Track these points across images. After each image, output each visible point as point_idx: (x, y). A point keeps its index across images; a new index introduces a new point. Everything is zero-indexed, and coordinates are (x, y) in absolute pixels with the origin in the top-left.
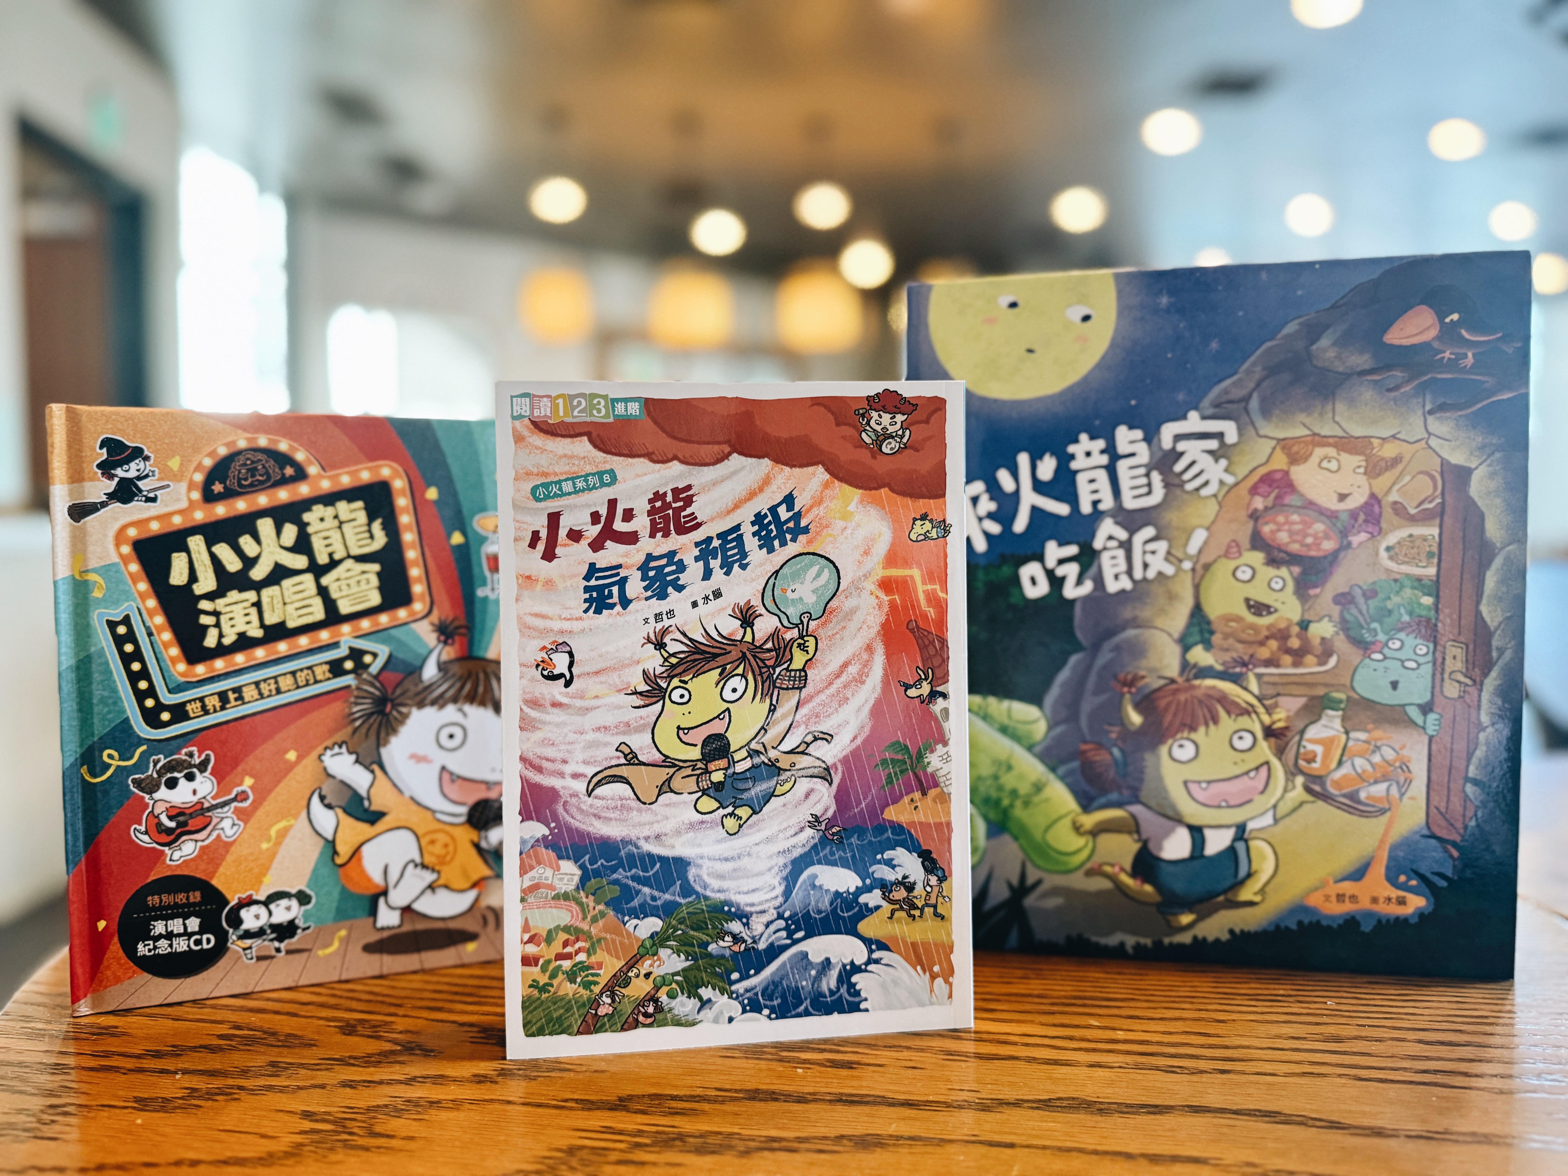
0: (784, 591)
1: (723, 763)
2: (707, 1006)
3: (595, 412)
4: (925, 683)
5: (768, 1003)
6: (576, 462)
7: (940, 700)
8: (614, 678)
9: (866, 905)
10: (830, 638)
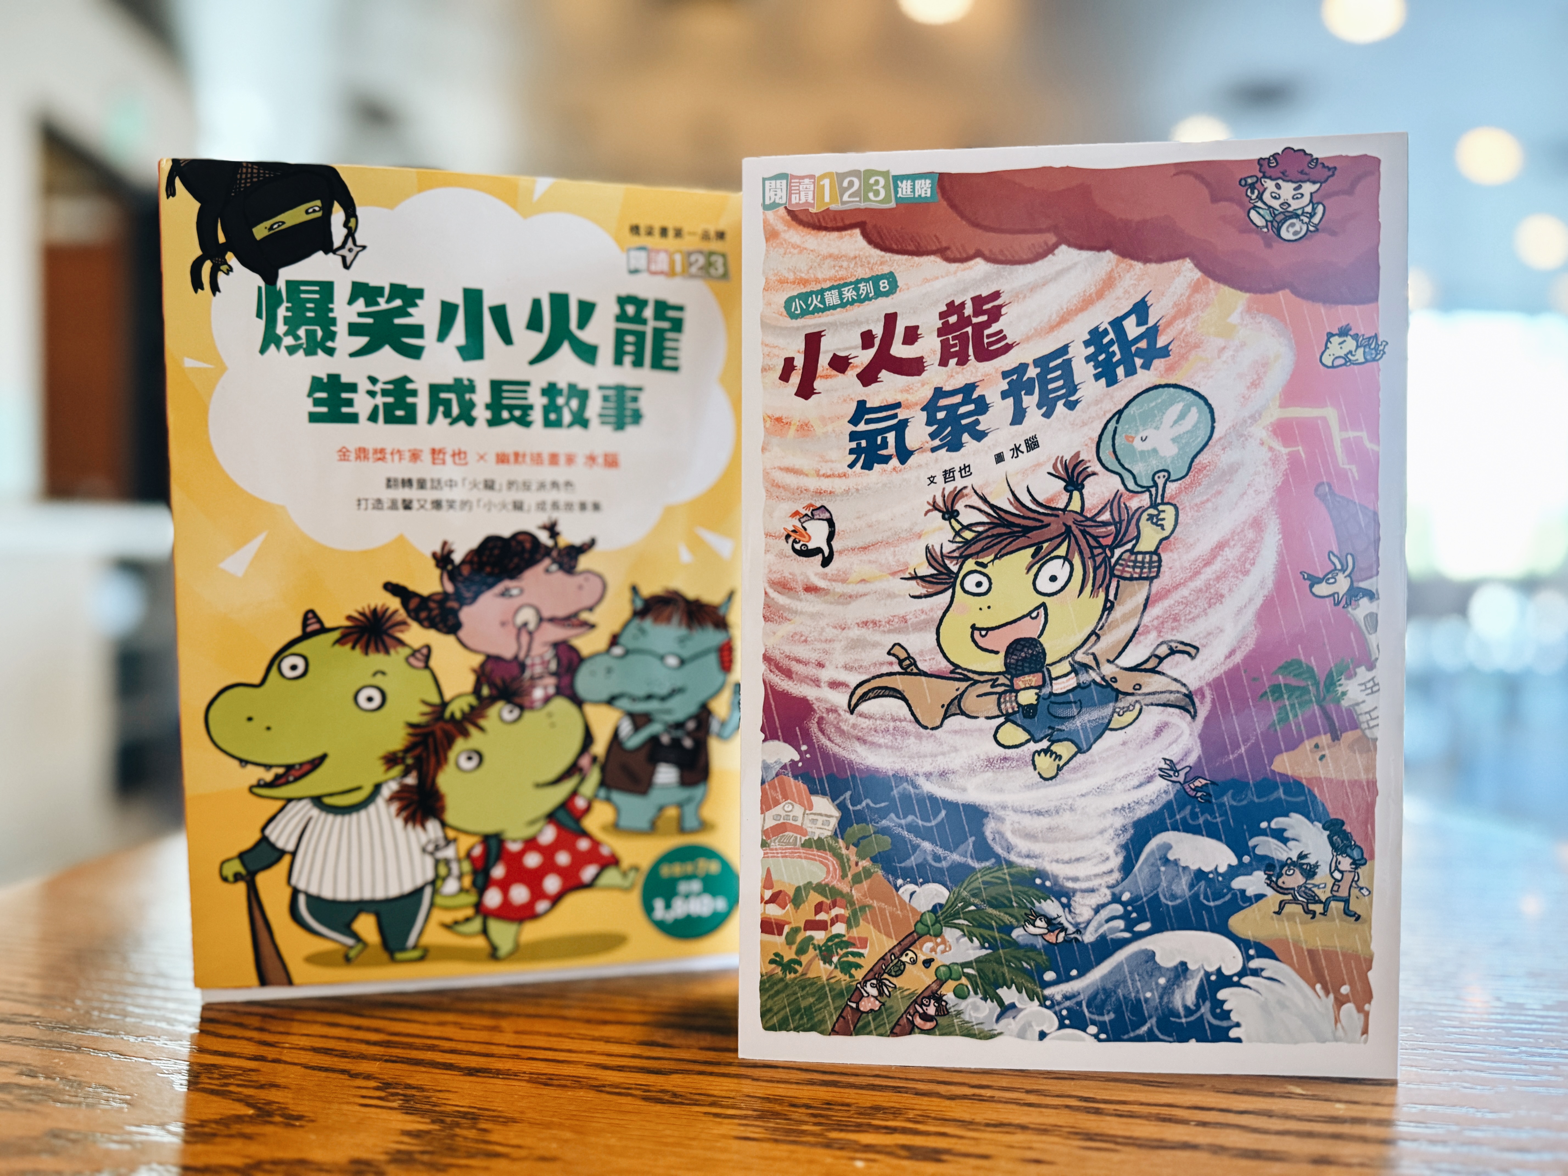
0: (1130, 439)
1: (1035, 679)
2: (1009, 1013)
3: (871, 195)
4: (1341, 577)
5: (1096, 1018)
6: (845, 264)
7: (1364, 601)
8: (887, 557)
9: (1243, 892)
10: (1199, 507)
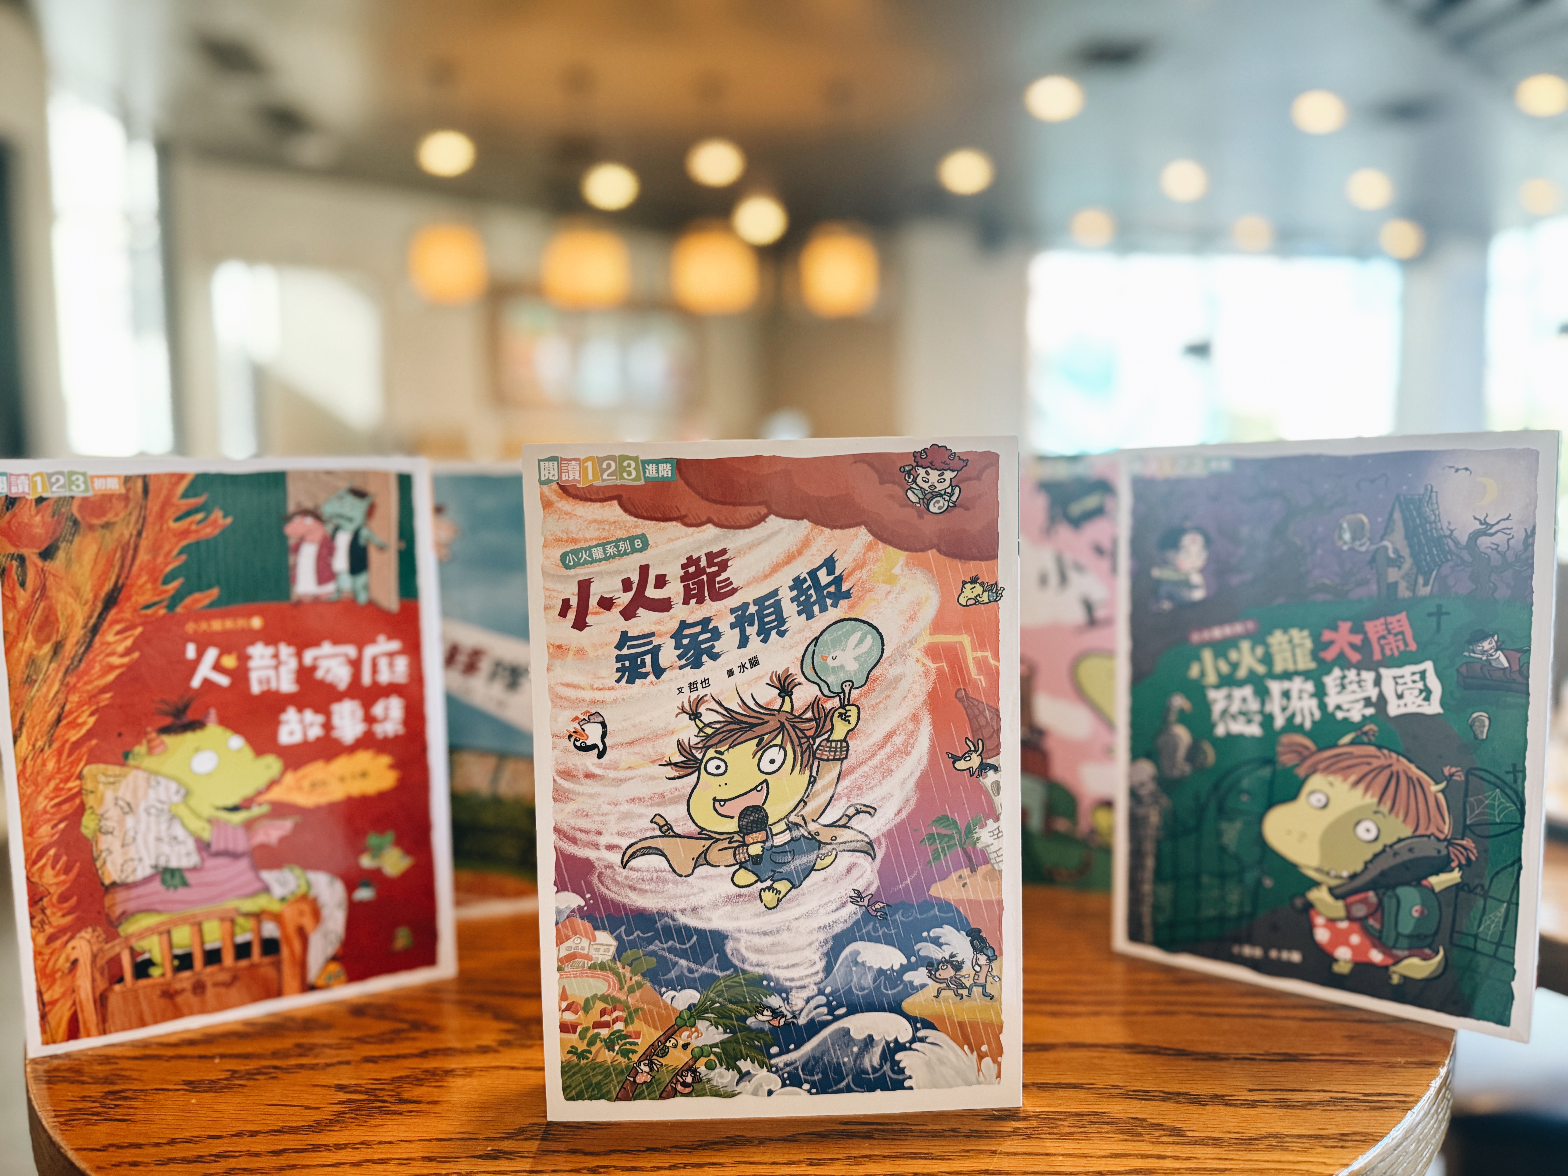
0: (824, 658)
2: (746, 1078)
3: (625, 475)
4: (974, 755)
5: (809, 1078)
6: (607, 527)
7: (991, 773)
8: (648, 749)
9: (911, 983)
10: (874, 707)
